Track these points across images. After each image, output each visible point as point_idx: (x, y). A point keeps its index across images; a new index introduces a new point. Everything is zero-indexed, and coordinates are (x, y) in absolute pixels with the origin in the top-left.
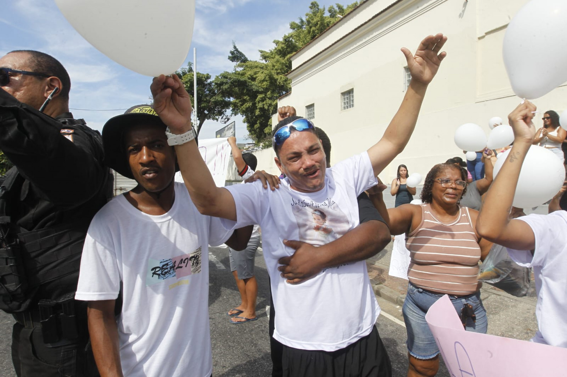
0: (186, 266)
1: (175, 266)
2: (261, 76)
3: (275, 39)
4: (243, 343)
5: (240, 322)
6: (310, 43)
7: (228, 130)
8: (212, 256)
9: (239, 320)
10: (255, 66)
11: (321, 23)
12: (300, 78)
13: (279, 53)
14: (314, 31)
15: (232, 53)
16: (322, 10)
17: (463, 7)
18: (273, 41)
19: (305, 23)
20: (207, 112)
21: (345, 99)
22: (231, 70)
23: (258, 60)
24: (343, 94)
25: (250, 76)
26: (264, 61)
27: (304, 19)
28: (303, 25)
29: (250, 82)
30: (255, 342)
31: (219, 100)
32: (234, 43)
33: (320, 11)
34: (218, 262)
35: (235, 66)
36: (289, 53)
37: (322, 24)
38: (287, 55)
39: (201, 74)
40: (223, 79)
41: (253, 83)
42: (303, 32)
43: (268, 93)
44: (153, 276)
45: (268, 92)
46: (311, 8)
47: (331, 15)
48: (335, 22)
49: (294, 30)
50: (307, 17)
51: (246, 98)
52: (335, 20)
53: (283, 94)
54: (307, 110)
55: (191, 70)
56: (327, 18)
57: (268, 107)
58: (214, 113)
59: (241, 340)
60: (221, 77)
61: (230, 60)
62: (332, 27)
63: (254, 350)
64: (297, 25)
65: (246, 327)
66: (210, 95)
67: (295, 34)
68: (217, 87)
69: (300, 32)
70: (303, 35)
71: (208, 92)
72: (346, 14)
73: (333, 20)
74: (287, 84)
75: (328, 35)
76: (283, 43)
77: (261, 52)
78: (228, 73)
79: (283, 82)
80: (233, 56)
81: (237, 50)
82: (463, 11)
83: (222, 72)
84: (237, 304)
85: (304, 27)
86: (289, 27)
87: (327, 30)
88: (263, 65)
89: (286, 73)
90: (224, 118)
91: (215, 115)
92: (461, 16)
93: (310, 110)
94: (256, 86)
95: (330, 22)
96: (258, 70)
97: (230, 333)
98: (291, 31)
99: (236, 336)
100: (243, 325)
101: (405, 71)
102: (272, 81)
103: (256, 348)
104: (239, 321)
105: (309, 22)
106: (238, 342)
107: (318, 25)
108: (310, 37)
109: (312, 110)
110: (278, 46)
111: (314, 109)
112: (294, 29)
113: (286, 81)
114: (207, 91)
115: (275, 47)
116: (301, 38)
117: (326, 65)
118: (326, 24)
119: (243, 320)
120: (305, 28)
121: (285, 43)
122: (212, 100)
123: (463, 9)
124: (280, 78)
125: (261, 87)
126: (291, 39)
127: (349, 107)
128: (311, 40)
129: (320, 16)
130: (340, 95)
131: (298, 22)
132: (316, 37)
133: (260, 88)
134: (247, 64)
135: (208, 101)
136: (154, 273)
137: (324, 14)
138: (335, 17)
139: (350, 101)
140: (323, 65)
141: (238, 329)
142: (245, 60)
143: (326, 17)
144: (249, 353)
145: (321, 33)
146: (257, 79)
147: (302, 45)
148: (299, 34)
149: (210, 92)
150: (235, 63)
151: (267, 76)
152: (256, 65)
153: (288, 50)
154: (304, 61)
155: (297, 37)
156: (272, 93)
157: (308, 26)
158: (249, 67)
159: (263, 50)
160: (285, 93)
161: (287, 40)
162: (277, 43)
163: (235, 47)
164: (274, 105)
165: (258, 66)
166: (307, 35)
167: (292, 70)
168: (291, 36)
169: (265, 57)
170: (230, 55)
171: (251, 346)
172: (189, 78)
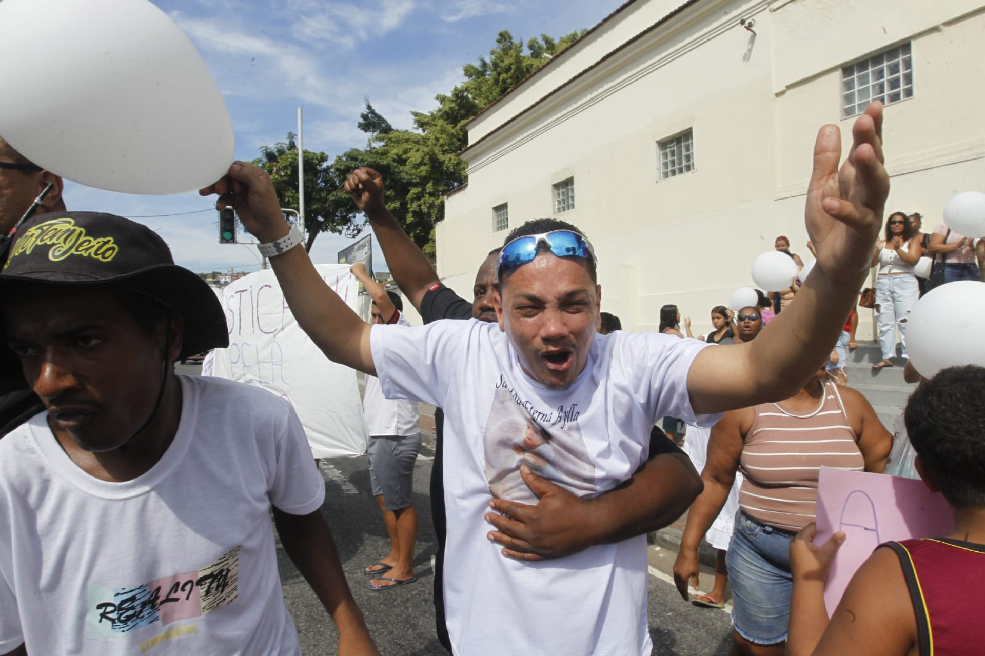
0: (187, 598)
1: (157, 598)
2: (415, 157)
3: (439, 94)
4: (392, 625)
5: (386, 586)
6: (498, 101)
7: (359, 249)
8: (334, 472)
9: (384, 583)
10: (406, 139)
11: (516, 67)
12: (482, 160)
13: (446, 117)
14: (504, 81)
15: (365, 117)
16: (518, 46)
17: (750, 43)
18: (435, 96)
19: (490, 67)
20: (323, 218)
21: (559, 194)
22: (362, 147)
23: (410, 130)
24: (556, 186)
25: (396, 157)
26: (420, 131)
27: (488, 60)
28: (486, 71)
29: (396, 167)
30: (412, 622)
31: (343, 197)
32: (367, 101)
33: (514, 47)
34: (345, 481)
35: (369, 140)
36: (463, 118)
37: (518, 69)
38: (460, 120)
39: (310, 153)
40: (350, 161)
41: (402, 168)
42: (487, 81)
43: (428, 185)
44: (100, 621)
45: (428, 183)
46: (499, 41)
47: (532, 54)
48: (540, 66)
49: (471, 79)
50: (493, 57)
51: (391, 194)
52: (541, 62)
53: (454, 188)
54: (495, 214)
55: (292, 146)
56: (526, 60)
57: (429, 208)
58: (333, 221)
59: (389, 620)
60: (347, 159)
61: (362, 129)
62: (535, 74)
63: (412, 636)
64: (476, 70)
65: (396, 595)
66: (326, 188)
67: (473, 86)
68: (339, 176)
69: (481, 82)
70: (487, 87)
71: (324, 184)
72: (558, 52)
73: (536, 63)
74: (460, 170)
75: (529, 87)
76: (452, 101)
77: (416, 114)
78: (359, 151)
79: (453, 166)
80: (367, 122)
81: (372, 112)
82: (750, 50)
83: (348, 150)
84: (380, 556)
85: (488, 73)
86: (463, 72)
87: (527, 79)
88: (419, 138)
89: (459, 152)
90: (352, 228)
91: (335, 224)
92: (746, 58)
93: (501, 215)
94: (407, 173)
95: (532, 65)
96: (409, 147)
97: (368, 607)
98: (466, 79)
99: (379, 612)
100: (391, 592)
101: (658, 147)
102: (435, 164)
103: (415, 632)
104: (384, 585)
105: (495, 65)
106: (384, 621)
107: (512, 71)
108: (498, 90)
109: (504, 213)
110: (444, 105)
111: (507, 212)
112: (471, 76)
113: (458, 164)
114: (321, 182)
115: (439, 108)
116: (483, 92)
117: (525, 138)
118: (525, 70)
119: (392, 583)
120: (490, 75)
121: (455, 101)
122: (331, 197)
123: (750, 46)
124: (449, 160)
125: (416, 176)
126: (465, 94)
127: (566, 208)
128: (500, 95)
129: (514, 55)
130: (551, 187)
131: (477, 64)
132: (509, 90)
133: (414, 177)
134: (390, 136)
135: (323, 200)
136: (103, 615)
137: (521, 51)
138: (539, 58)
139: (568, 198)
140: (521, 137)
141: (382, 599)
142: (388, 129)
143: (524, 58)
144: (403, 641)
145: (516, 83)
146: (408, 161)
147: (485, 104)
148: (479, 85)
149: (326, 184)
150: (369, 135)
151: (425, 156)
152: (407, 137)
153: (461, 112)
154: (489, 132)
155: (476, 89)
156: (434, 184)
157: (495, 72)
158: (394, 142)
159: (419, 111)
160: (458, 186)
161: (459, 95)
162: (442, 99)
163: (369, 107)
164: (438, 205)
165: (410, 139)
166: (494, 87)
167: (468, 146)
168: (467, 90)
169: (422, 124)
170: (362, 121)
171: (406, 629)
172: (290, 160)
